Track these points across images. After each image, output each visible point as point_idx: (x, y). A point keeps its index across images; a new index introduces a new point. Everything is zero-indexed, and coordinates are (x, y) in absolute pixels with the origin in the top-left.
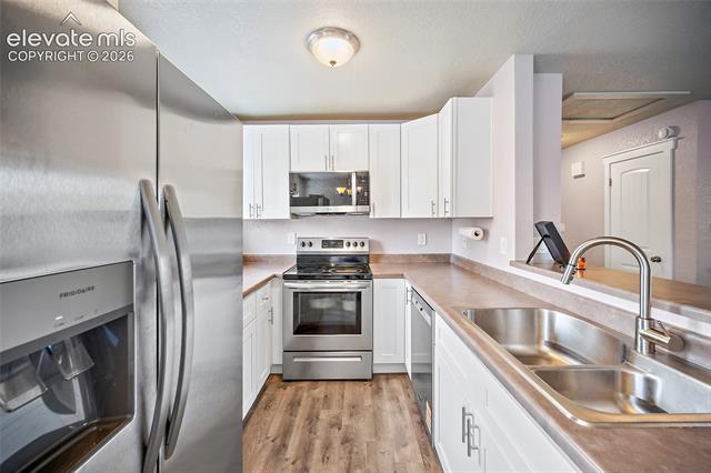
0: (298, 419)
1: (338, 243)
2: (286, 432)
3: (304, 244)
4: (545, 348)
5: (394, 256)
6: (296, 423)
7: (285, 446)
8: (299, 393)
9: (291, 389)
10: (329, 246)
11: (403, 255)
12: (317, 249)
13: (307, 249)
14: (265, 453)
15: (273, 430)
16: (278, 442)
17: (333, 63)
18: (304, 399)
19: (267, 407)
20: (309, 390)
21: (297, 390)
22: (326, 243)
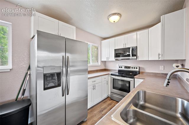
0: (108, 107)
1: (129, 67)
2: (105, 109)
3: (120, 67)
4: (179, 115)
5: (149, 73)
6: (108, 108)
7: (103, 111)
8: (113, 103)
9: (111, 101)
10: (126, 68)
11: (153, 73)
12: (123, 69)
13: (120, 69)
14: (99, 110)
15: (102, 107)
16: (102, 110)
17: (114, 22)
18: (112, 104)
19: (104, 103)
20: (115, 103)
21: (113, 102)
22: (126, 67)
